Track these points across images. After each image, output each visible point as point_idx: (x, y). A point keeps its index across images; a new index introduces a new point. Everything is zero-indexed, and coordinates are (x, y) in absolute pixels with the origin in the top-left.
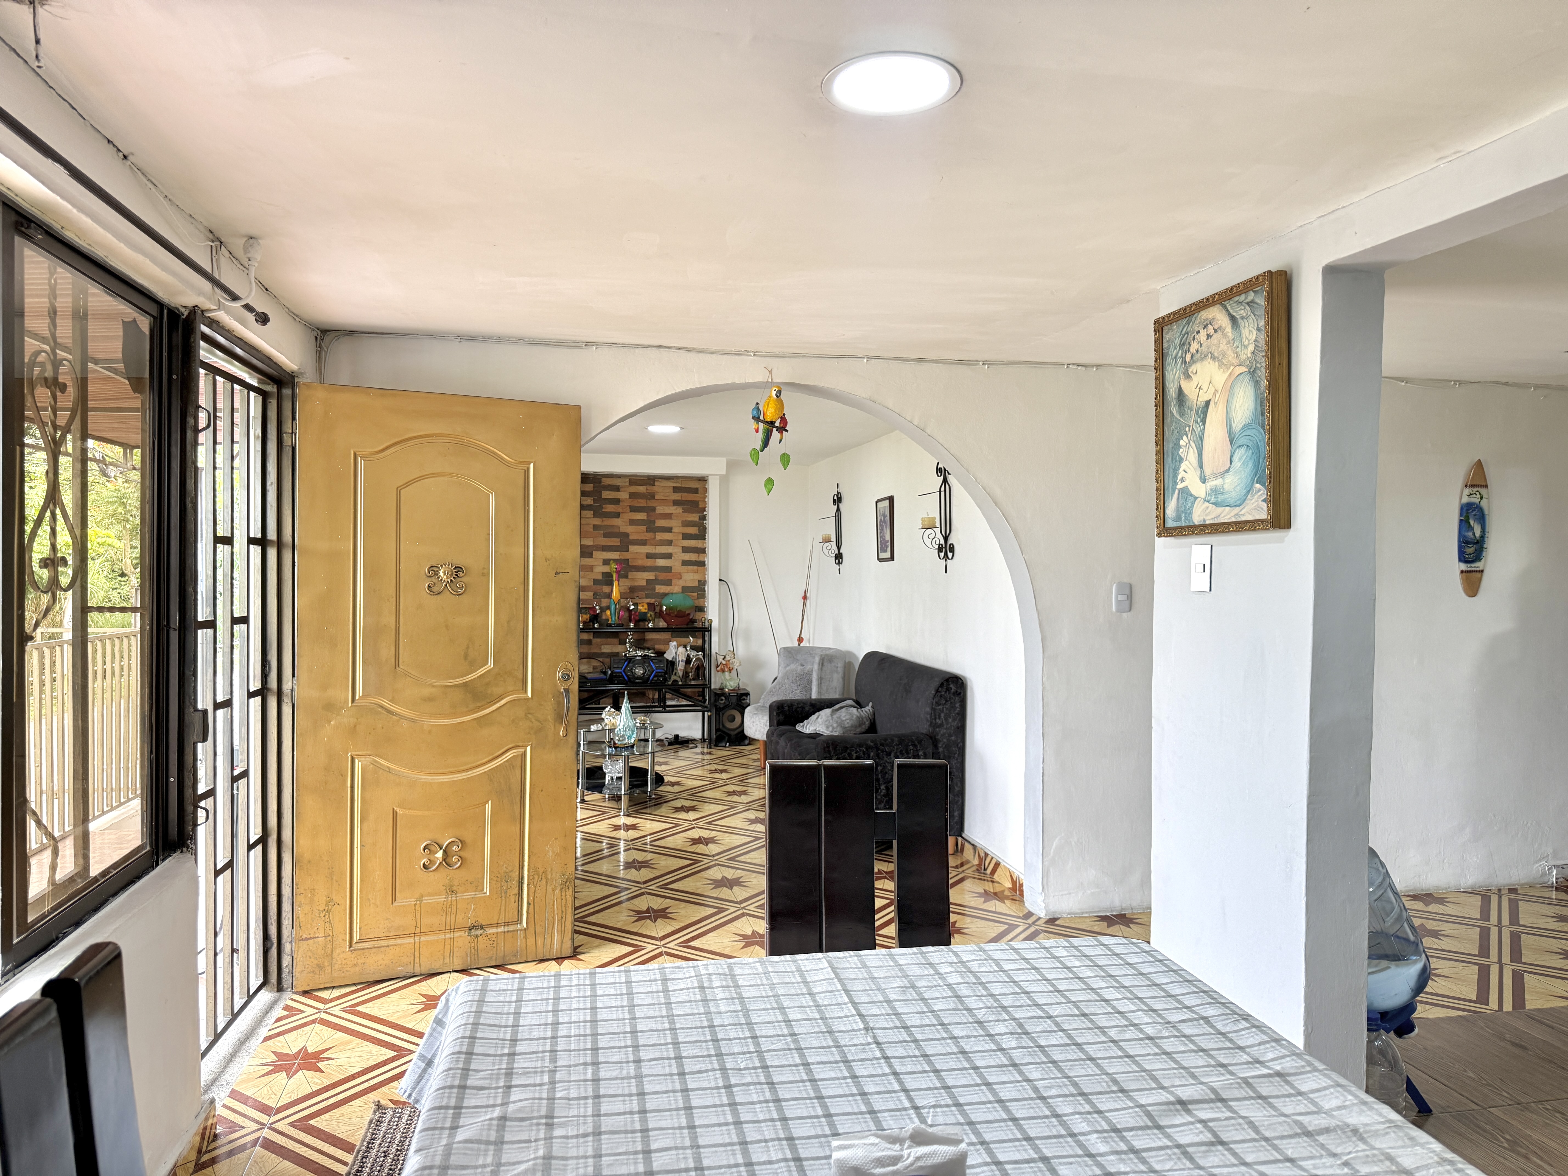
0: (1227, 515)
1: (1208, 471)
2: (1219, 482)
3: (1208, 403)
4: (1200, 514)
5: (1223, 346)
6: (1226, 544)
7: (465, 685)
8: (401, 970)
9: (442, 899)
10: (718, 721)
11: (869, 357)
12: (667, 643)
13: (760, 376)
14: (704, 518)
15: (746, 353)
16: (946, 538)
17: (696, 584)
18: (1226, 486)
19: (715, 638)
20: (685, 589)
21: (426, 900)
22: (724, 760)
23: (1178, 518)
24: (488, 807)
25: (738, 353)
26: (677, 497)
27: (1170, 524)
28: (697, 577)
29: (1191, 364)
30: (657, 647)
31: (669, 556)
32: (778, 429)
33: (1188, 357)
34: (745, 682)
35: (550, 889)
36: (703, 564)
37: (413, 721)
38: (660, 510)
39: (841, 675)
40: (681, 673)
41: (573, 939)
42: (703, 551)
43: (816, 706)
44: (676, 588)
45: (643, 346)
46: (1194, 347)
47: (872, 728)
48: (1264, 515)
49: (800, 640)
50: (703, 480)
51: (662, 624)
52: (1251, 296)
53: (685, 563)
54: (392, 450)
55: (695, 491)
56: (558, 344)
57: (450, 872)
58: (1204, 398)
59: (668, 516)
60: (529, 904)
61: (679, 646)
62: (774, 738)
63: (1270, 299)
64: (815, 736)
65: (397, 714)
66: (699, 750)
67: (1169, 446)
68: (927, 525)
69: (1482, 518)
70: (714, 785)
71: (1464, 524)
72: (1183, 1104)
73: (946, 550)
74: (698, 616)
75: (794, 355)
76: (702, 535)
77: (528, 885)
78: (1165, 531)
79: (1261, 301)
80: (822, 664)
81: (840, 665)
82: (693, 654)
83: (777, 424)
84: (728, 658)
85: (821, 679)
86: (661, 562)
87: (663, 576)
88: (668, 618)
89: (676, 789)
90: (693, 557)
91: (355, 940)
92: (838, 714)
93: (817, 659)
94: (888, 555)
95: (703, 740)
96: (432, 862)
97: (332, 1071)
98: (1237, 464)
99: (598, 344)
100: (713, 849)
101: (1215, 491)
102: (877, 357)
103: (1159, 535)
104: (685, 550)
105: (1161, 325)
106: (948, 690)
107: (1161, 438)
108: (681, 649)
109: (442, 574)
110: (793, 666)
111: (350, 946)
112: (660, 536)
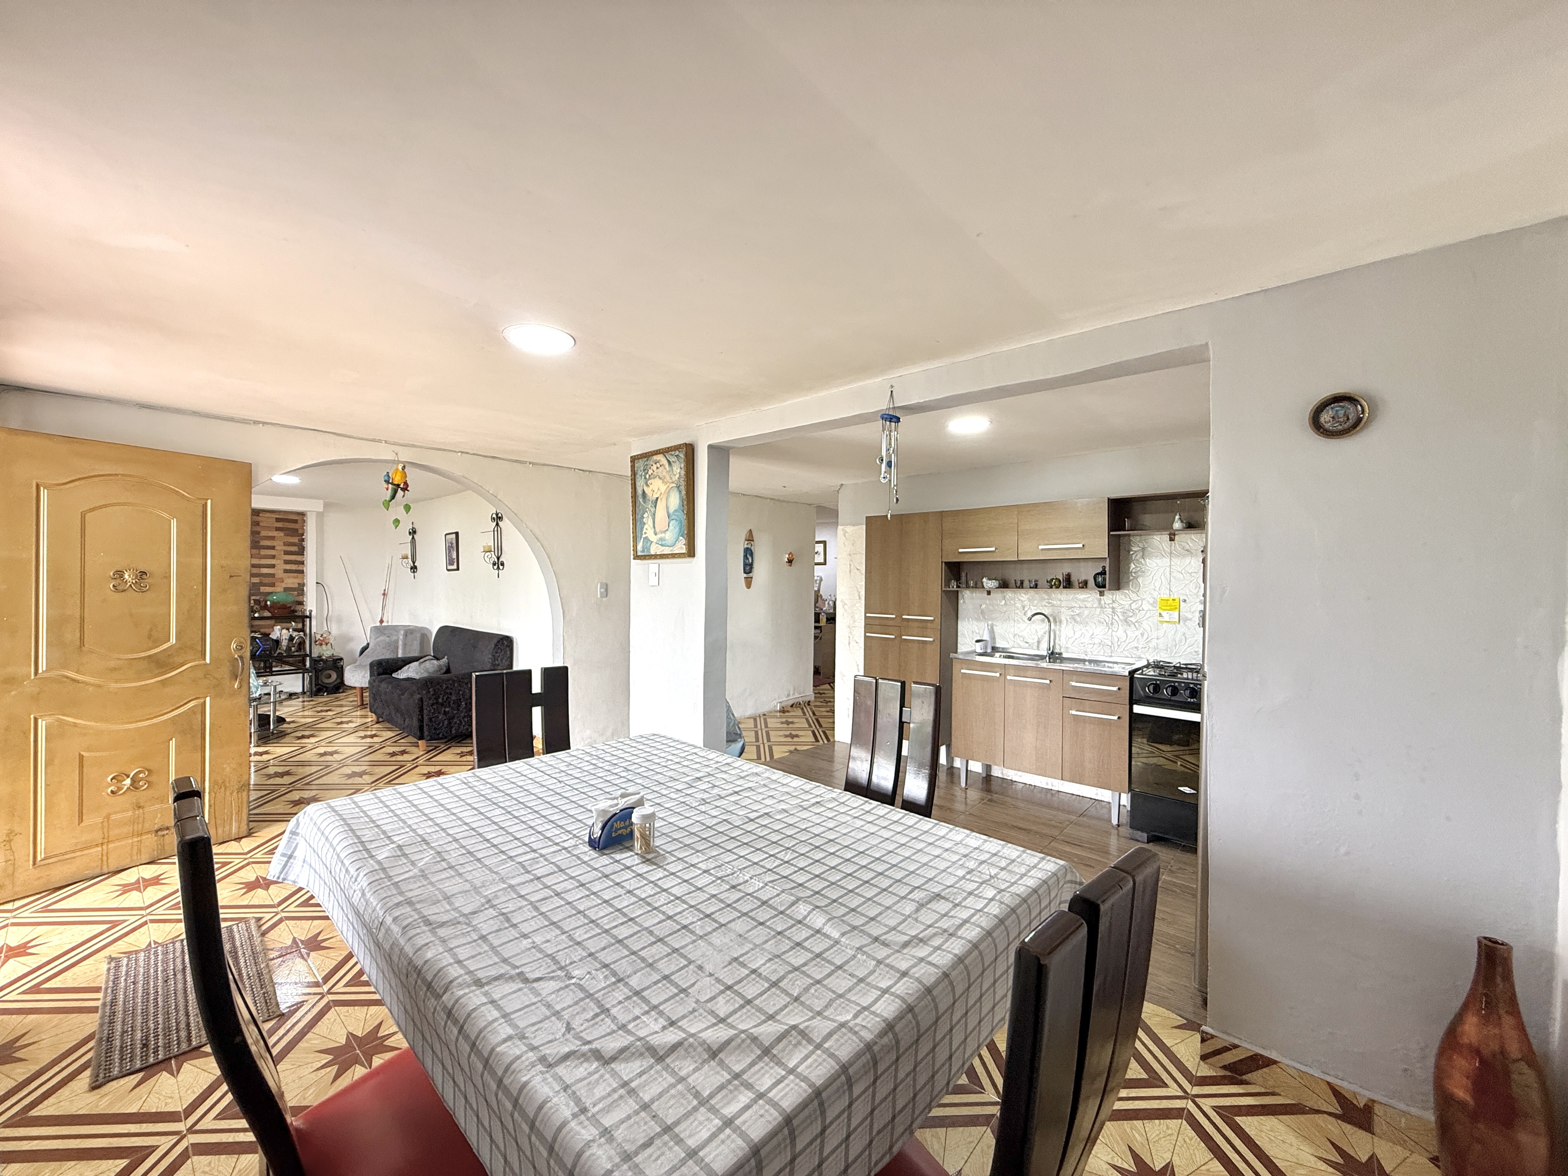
0: (667, 551)
1: (657, 531)
2: (663, 535)
3: (657, 499)
4: (654, 550)
5: (664, 473)
6: (665, 563)
7: (150, 656)
8: (89, 873)
9: (130, 813)
10: (317, 678)
11: (462, 452)
12: (272, 627)
13: (390, 457)
14: (303, 540)
15: (380, 441)
16: (498, 558)
17: (296, 586)
18: (667, 538)
19: (314, 623)
20: (286, 589)
21: (113, 817)
22: (326, 704)
23: (643, 551)
24: (173, 743)
25: (373, 440)
26: (280, 525)
27: (639, 554)
28: (297, 581)
29: (650, 478)
30: (262, 630)
31: (273, 566)
32: (402, 489)
33: (647, 476)
34: (338, 652)
35: (228, 793)
36: (302, 572)
37: (99, 686)
38: (264, 533)
39: (419, 642)
40: (284, 648)
41: (248, 825)
42: (302, 563)
43: (407, 661)
44: (279, 588)
45: (302, 428)
46: (650, 472)
47: (448, 671)
48: (684, 551)
49: (382, 621)
50: (302, 514)
51: (267, 614)
52: (677, 452)
53: (286, 571)
54: (77, 483)
55: (295, 521)
56: (231, 419)
57: (138, 793)
58: (655, 496)
59: (272, 538)
60: (210, 806)
61: (283, 629)
62: (377, 683)
63: (686, 455)
64: (408, 679)
65: (83, 682)
66: (301, 699)
67: (638, 517)
68: (486, 549)
69: (752, 555)
70: (323, 720)
71: (745, 557)
72: (699, 779)
73: (498, 564)
74: (299, 608)
75: (413, 446)
76: (301, 551)
77: (209, 793)
78: (637, 557)
79: (682, 456)
80: (406, 635)
81: (418, 635)
82: (295, 634)
83: (402, 486)
84: (325, 636)
85: (405, 645)
86: (265, 571)
87: (266, 580)
88: (272, 610)
89: (292, 725)
90: (294, 567)
91: (39, 858)
92: (423, 665)
93: (402, 632)
94: (455, 567)
95: (304, 693)
96: (120, 789)
97: (45, 953)
98: (671, 527)
99: (264, 423)
100: (337, 757)
101: (661, 539)
102: (467, 453)
103: (634, 559)
104: (287, 562)
105: (634, 459)
106: (503, 644)
107: (634, 513)
108: (284, 631)
109: (126, 576)
110: (382, 638)
111: (34, 863)
112: (264, 552)
